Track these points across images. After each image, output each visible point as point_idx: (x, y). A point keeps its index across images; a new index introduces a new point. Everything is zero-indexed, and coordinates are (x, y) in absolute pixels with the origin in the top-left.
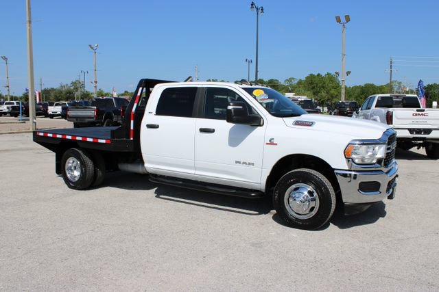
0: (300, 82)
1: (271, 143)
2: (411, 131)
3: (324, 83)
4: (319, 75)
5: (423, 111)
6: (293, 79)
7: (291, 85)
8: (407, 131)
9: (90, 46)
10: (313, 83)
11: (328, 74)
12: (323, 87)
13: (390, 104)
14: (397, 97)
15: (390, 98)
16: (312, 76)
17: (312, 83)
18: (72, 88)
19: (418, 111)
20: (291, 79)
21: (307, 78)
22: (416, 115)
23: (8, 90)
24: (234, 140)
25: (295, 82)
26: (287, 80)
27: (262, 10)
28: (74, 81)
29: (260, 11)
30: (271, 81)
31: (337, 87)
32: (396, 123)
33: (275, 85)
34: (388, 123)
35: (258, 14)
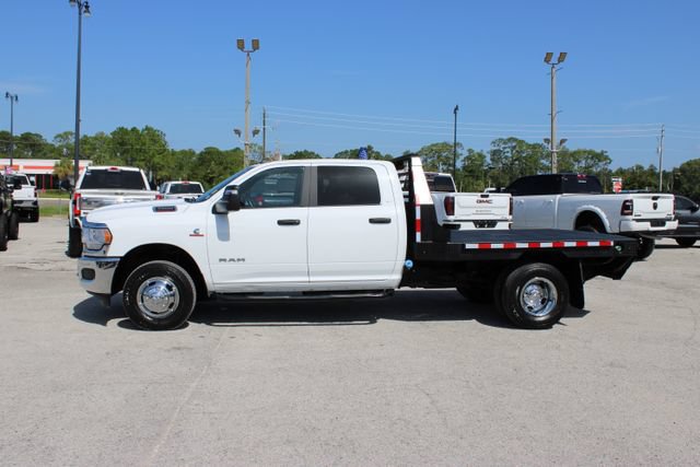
2: (476, 222)
3: (143, 145)
4: (134, 129)
5: (487, 196)
7: (67, 146)
8: (472, 224)
10: (126, 144)
11: (147, 128)
16: (122, 130)
19: (482, 196)
21: (114, 134)
22: (481, 202)
26: (59, 136)
27: (87, 7)
29: (84, 9)
30: (26, 137)
31: (163, 151)
32: (459, 213)
33: (34, 145)
34: (448, 214)
35: (80, 14)
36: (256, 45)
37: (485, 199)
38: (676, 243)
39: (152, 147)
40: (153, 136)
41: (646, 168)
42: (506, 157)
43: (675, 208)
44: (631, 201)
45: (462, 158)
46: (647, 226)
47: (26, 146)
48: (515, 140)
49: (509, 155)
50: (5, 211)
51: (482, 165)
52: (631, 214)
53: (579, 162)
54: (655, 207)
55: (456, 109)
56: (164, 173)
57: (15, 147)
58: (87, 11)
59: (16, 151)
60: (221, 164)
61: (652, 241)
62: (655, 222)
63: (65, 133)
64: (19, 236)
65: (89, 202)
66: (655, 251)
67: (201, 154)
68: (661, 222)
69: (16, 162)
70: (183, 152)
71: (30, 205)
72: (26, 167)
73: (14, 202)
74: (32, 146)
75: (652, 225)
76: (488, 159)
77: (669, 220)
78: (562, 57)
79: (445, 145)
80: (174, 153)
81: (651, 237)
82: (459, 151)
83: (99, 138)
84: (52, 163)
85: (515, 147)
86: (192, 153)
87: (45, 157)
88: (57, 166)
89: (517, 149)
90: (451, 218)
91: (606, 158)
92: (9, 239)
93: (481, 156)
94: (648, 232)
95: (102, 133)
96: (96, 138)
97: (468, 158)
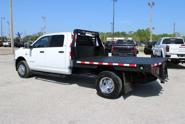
0: (135, 33)
2: (178, 55)
3: (145, 33)
4: (143, 30)
6: (132, 31)
7: (131, 34)
8: (176, 55)
9: (43, 17)
12: (144, 35)
13: (169, 42)
14: (173, 39)
15: (169, 39)
16: (139, 30)
17: (139, 33)
18: (38, 35)
19: (182, 45)
20: (131, 32)
21: (137, 31)
22: (181, 47)
23: (10, 36)
25: (133, 33)
26: (129, 32)
28: (39, 32)
30: (122, 33)
32: (171, 51)
33: (124, 34)
34: (167, 51)
35: (114, 2)
36: (153, 4)
37: (183, 46)
39: (148, 34)
40: (148, 31)
57: (120, 35)
58: (116, 1)
63: (131, 31)
90: (168, 53)
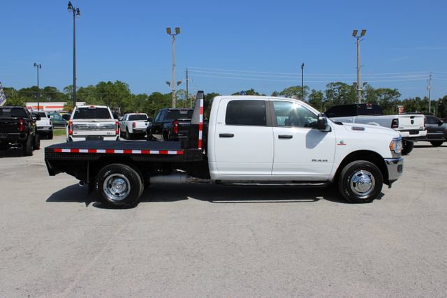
1: (342, 143)
3: (116, 92)
10: (104, 91)
11: (118, 82)
12: (114, 95)
16: (102, 84)
20: (71, 87)
21: (97, 86)
24: (311, 143)
26: (67, 88)
27: (78, 11)
29: (76, 13)
30: (48, 89)
31: (127, 95)
35: (74, 16)
36: (178, 31)
38: (431, 145)
39: (121, 93)
40: (121, 87)
41: (422, 99)
42: (336, 94)
43: (425, 123)
44: (397, 119)
45: (308, 95)
46: (407, 134)
47: (48, 94)
48: (341, 83)
49: (337, 93)
50: (31, 133)
51: (321, 99)
52: (397, 127)
53: (380, 96)
54: (412, 122)
55: (303, 65)
56: (128, 109)
57: (41, 96)
58: (78, 14)
59: (42, 98)
60: (162, 102)
61: (412, 143)
62: (412, 132)
64: (40, 147)
65: (77, 127)
66: (414, 149)
67: (150, 97)
68: (416, 132)
69: (41, 104)
70: (140, 96)
71: (47, 129)
72: (47, 107)
73: (36, 128)
74: (51, 94)
75: (411, 134)
76: (325, 95)
77: (422, 130)
78: (363, 32)
79: (298, 87)
80: (134, 96)
81: (410, 141)
82: (307, 91)
83: (90, 88)
84: (62, 104)
85: (340, 88)
86: (145, 96)
87: (59, 100)
88: (65, 106)
89: (342, 89)
91: (398, 93)
92: (34, 149)
93: (320, 94)
94: (408, 138)
95: (92, 86)
96: (88, 89)
97: (312, 95)
